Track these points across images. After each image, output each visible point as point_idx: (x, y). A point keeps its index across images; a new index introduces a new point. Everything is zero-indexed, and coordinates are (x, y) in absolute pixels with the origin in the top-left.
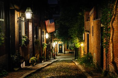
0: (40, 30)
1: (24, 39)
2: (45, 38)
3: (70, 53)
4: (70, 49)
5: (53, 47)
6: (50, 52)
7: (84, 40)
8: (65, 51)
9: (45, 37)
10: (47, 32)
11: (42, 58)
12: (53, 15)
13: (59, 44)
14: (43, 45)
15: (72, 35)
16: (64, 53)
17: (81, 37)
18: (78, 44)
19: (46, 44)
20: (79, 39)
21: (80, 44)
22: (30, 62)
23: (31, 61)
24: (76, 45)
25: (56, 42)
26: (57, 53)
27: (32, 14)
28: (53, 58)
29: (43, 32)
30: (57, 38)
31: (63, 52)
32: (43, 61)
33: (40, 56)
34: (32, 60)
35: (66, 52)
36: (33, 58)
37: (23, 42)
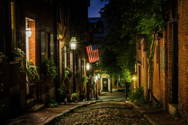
0: (80, 59)
1: (67, 71)
2: (86, 70)
3: (119, 91)
4: (119, 85)
5: (94, 83)
6: (91, 89)
7: (137, 73)
8: (111, 88)
9: (86, 68)
10: (87, 61)
11: (83, 96)
12: (95, 35)
13: (103, 78)
14: (84, 79)
15: (122, 65)
16: (110, 91)
17: (132, 69)
18: (129, 77)
19: (87, 77)
20: (130, 71)
21: (131, 78)
22: (71, 99)
23: (73, 98)
24: (127, 79)
25: (99, 75)
26: (100, 91)
27: (77, 44)
28: (94, 97)
29: (83, 61)
30: (100, 69)
31: (109, 89)
32: (84, 100)
33: (80, 93)
34: (74, 96)
35: (113, 90)
36: (74, 94)
37: (66, 75)
